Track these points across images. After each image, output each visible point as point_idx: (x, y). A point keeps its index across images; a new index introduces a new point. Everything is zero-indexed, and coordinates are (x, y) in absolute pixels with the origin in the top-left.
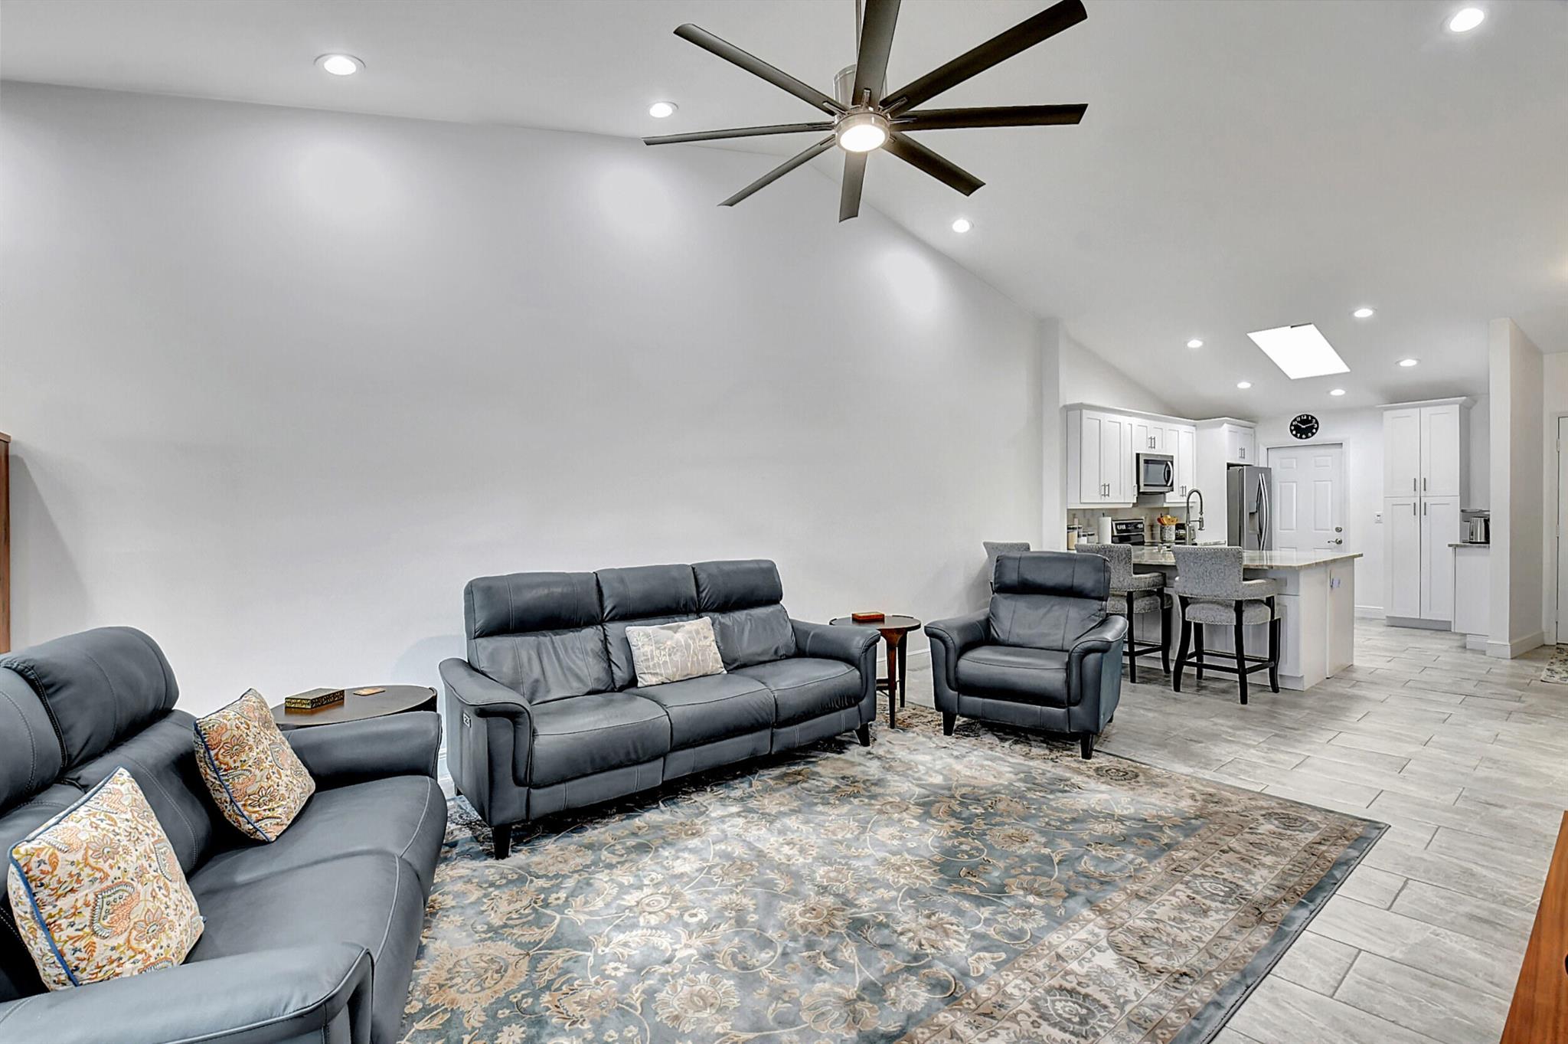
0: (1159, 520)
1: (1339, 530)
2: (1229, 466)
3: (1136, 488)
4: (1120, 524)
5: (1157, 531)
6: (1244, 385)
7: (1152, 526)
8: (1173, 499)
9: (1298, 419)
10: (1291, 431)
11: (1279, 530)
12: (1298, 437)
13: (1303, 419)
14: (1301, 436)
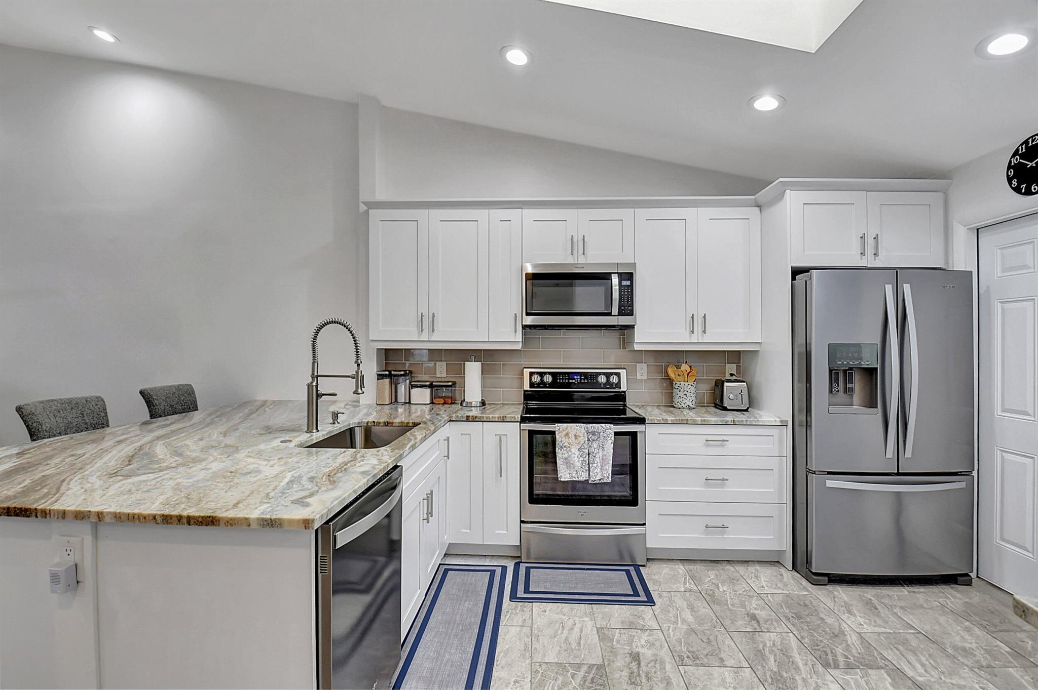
9: (1022, 148)
10: (1010, 180)
11: (998, 411)
12: (1023, 191)
13: (1033, 145)
14: (1028, 189)
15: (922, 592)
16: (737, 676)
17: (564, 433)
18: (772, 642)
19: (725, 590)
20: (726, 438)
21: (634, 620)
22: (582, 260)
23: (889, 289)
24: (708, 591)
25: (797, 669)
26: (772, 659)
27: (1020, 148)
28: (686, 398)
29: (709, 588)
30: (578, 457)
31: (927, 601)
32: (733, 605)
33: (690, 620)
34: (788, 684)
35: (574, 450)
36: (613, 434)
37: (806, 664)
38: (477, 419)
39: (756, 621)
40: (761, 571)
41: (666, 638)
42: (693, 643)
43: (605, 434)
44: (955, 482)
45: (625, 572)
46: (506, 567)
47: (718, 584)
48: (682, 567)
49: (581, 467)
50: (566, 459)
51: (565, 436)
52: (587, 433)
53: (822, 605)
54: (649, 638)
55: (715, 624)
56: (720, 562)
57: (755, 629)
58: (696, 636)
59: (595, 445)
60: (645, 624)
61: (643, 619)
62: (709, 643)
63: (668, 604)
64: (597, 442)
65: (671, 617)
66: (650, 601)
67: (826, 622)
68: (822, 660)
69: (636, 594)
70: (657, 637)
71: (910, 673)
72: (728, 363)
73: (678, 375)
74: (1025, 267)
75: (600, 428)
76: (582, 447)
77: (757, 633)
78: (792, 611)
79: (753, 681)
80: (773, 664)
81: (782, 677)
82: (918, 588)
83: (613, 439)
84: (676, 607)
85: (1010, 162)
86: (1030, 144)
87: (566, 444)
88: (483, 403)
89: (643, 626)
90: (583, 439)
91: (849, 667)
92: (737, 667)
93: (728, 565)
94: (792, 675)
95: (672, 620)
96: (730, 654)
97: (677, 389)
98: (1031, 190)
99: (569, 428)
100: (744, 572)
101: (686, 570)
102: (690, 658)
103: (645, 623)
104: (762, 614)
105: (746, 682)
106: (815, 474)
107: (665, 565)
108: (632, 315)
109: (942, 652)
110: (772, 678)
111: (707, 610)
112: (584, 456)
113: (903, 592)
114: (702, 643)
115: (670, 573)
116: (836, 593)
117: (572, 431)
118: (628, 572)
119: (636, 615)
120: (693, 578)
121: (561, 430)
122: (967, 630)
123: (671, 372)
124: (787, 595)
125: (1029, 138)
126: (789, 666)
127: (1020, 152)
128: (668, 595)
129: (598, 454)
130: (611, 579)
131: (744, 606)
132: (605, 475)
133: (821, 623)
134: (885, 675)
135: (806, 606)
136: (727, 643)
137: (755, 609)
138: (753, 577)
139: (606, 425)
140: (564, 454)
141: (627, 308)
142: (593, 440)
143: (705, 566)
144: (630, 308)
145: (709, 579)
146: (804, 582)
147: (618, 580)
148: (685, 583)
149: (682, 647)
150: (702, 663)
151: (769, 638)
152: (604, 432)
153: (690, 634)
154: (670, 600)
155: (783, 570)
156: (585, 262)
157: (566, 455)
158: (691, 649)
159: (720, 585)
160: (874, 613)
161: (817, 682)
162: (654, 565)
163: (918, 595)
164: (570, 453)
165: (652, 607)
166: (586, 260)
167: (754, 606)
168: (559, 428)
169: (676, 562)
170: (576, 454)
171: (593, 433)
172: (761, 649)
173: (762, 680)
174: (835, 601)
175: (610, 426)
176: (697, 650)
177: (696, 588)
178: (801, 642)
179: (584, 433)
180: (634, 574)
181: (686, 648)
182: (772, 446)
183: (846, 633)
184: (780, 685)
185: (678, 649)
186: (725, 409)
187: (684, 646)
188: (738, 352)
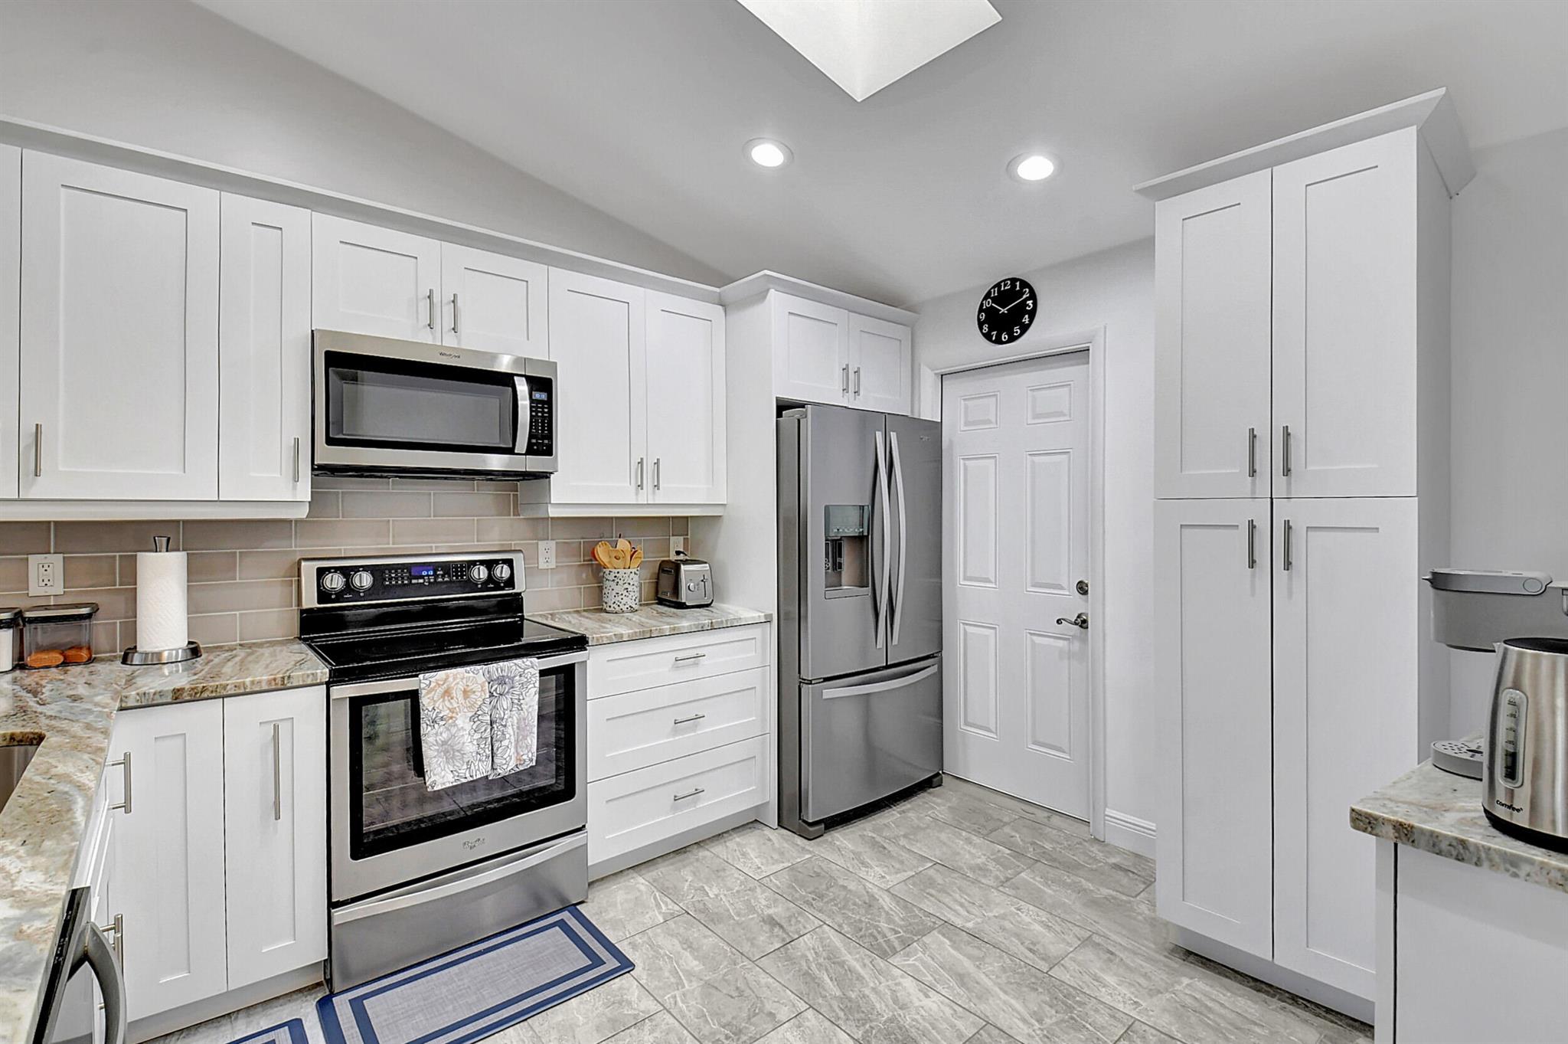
1: (1082, 588)
2: (785, 405)
9: (994, 291)
10: (981, 325)
11: (961, 581)
12: (994, 338)
13: (1004, 290)
14: (999, 337)
15: (909, 809)
16: (803, 1031)
17: (440, 691)
18: (812, 951)
19: (716, 893)
20: (700, 652)
21: (616, 1013)
22: (450, 341)
23: (879, 436)
24: (696, 904)
25: (860, 978)
26: (826, 978)
27: (992, 290)
28: (627, 594)
29: (694, 900)
30: (469, 734)
31: (919, 818)
32: (739, 915)
33: (696, 969)
34: (863, 1009)
35: (463, 721)
36: (538, 675)
37: (865, 965)
38: (205, 695)
39: (778, 926)
40: (744, 842)
41: (680, 1020)
42: (722, 1007)
43: (522, 678)
44: (929, 667)
45: (557, 928)
46: (299, 1021)
47: (703, 887)
48: (641, 880)
49: (477, 753)
50: (444, 743)
51: (443, 696)
52: (489, 683)
53: (834, 867)
54: (655, 1035)
55: (733, 957)
56: (688, 849)
57: (783, 939)
58: (719, 993)
59: (505, 703)
60: (636, 1012)
61: (629, 1003)
62: (741, 996)
63: (653, 956)
64: (509, 697)
65: (668, 978)
66: (626, 965)
67: (849, 890)
68: (875, 949)
69: (597, 962)
70: (667, 1026)
71: (958, 922)
72: (673, 535)
73: (615, 557)
74: (989, 422)
75: (514, 667)
76: (479, 713)
77: (788, 945)
78: (808, 890)
79: (825, 1029)
80: (832, 986)
81: (850, 1000)
82: (904, 805)
83: (537, 685)
84: (667, 955)
85: (982, 305)
86: (1002, 289)
87: (445, 713)
88: (194, 651)
89: (635, 1016)
90: (480, 695)
91: (906, 944)
92: (796, 1016)
93: (701, 849)
94: (860, 991)
95: (672, 983)
96: (776, 1000)
97: (613, 580)
98: (1001, 338)
99: (451, 679)
100: (725, 854)
101: (649, 882)
102: (730, 1037)
103: (635, 1009)
104: (778, 911)
105: (817, 1035)
106: (811, 684)
107: (615, 887)
108: (551, 454)
109: (964, 879)
110: (843, 1010)
111: (711, 939)
112: (483, 729)
113: (893, 815)
114: (732, 1000)
115: (629, 897)
116: (838, 843)
117: (458, 683)
118: (562, 924)
119: (614, 1003)
120: (664, 891)
121: (433, 685)
122: (969, 841)
123: (601, 553)
124: (792, 868)
125: (1001, 282)
126: (849, 979)
127: (992, 295)
128: (645, 939)
129: (509, 720)
130: (540, 952)
131: (752, 909)
132: (525, 757)
133: (846, 895)
134: (940, 936)
135: (818, 875)
136: (763, 981)
137: (768, 907)
138: (740, 857)
139: (525, 660)
140: (441, 734)
141: (542, 442)
142: (500, 694)
143: (672, 864)
144: (546, 441)
145: (688, 883)
146: (799, 841)
147: (552, 949)
148: (658, 906)
149: (710, 1024)
150: (751, 1037)
151: (806, 944)
152: (520, 676)
153: (710, 994)
154: (652, 948)
155: (767, 832)
156: (456, 346)
157: (444, 735)
158: (724, 1021)
159: (707, 888)
160: (885, 854)
161: (888, 986)
162: (597, 894)
163: (910, 815)
164: (454, 730)
165: (631, 972)
166: (459, 342)
167: (764, 903)
168: (427, 682)
169: (628, 874)
170: (465, 730)
171: (501, 681)
172: (807, 968)
173: (832, 1019)
174: (842, 855)
175: (531, 662)
176: (733, 1018)
177: (677, 908)
178: (841, 933)
179: (483, 682)
180: (573, 923)
181: (716, 1023)
182: (754, 654)
183: (877, 897)
184: (857, 1016)
185: (706, 1030)
186: (682, 606)
187: (712, 1020)
188: (687, 517)
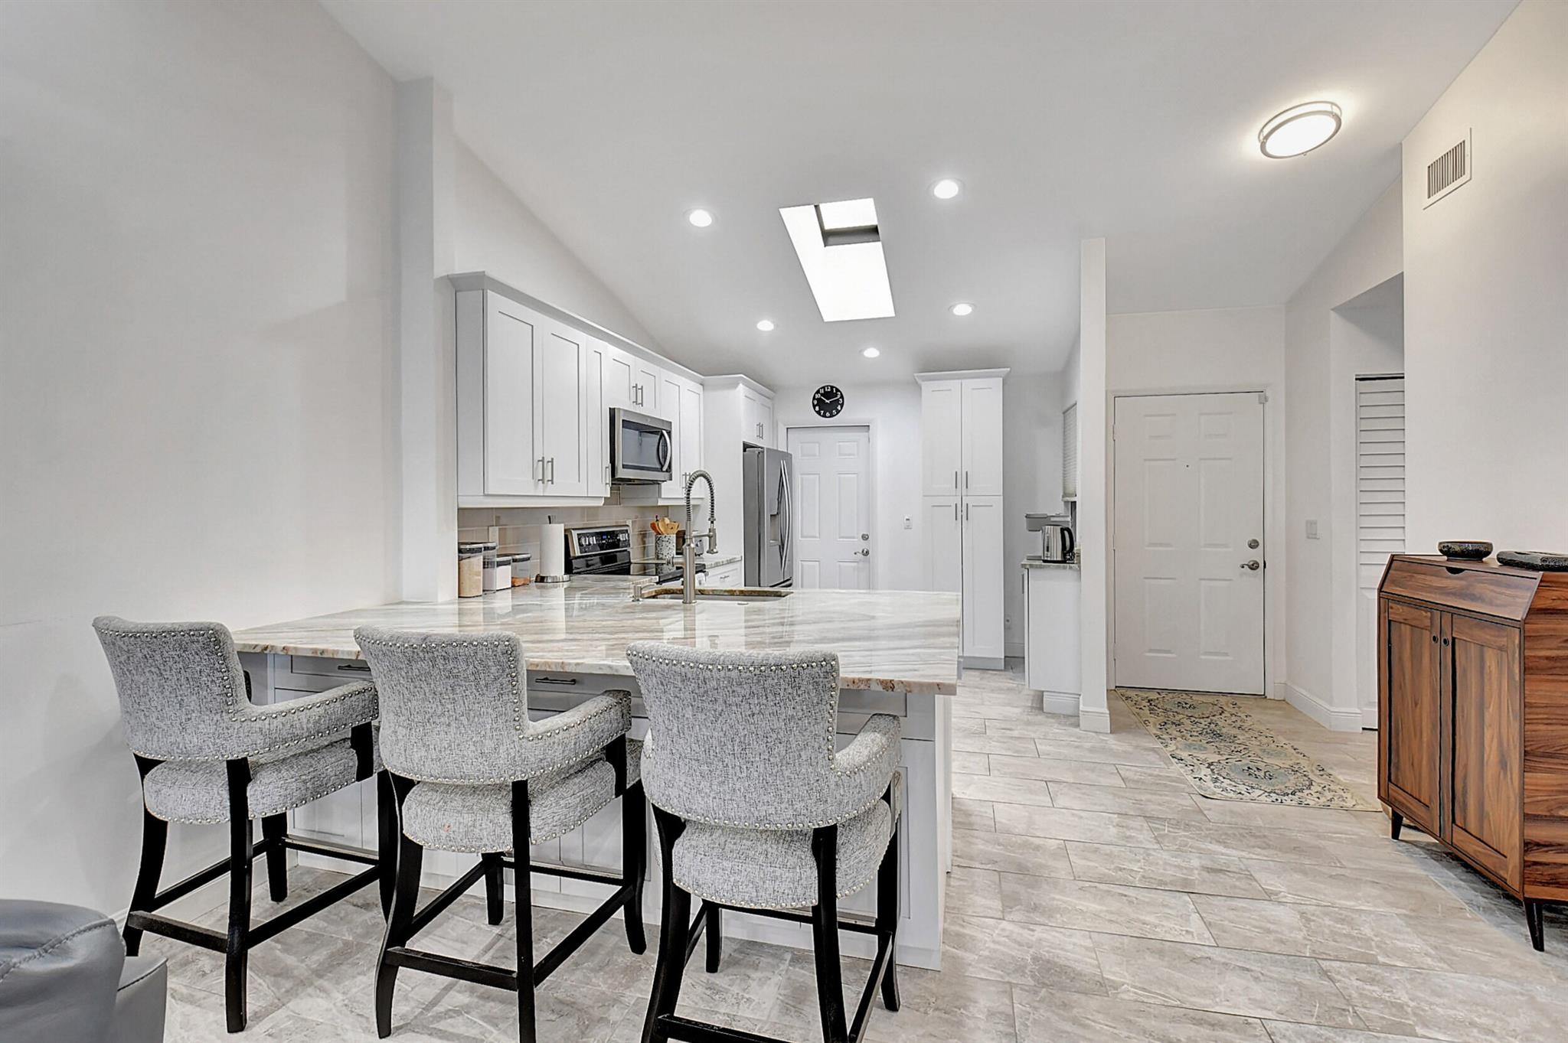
0: (653, 526)
1: (865, 537)
2: (746, 446)
3: (609, 471)
4: (585, 535)
5: (651, 542)
6: (766, 326)
7: (643, 535)
8: (671, 492)
10: (814, 407)
11: (800, 538)
12: (822, 414)
13: (827, 391)
14: (825, 413)
27: (820, 390)
74: (815, 456)
85: (815, 397)
98: (826, 415)
125: (825, 386)
127: (820, 393)
188: (667, 506)
